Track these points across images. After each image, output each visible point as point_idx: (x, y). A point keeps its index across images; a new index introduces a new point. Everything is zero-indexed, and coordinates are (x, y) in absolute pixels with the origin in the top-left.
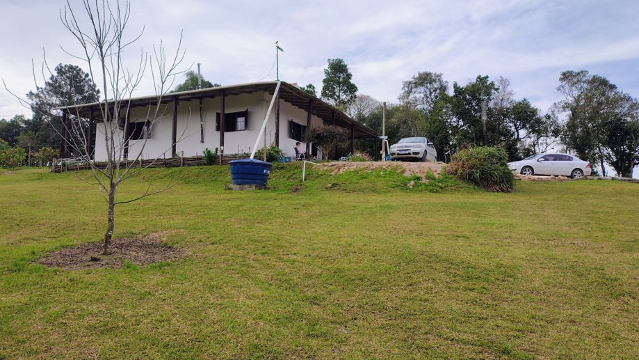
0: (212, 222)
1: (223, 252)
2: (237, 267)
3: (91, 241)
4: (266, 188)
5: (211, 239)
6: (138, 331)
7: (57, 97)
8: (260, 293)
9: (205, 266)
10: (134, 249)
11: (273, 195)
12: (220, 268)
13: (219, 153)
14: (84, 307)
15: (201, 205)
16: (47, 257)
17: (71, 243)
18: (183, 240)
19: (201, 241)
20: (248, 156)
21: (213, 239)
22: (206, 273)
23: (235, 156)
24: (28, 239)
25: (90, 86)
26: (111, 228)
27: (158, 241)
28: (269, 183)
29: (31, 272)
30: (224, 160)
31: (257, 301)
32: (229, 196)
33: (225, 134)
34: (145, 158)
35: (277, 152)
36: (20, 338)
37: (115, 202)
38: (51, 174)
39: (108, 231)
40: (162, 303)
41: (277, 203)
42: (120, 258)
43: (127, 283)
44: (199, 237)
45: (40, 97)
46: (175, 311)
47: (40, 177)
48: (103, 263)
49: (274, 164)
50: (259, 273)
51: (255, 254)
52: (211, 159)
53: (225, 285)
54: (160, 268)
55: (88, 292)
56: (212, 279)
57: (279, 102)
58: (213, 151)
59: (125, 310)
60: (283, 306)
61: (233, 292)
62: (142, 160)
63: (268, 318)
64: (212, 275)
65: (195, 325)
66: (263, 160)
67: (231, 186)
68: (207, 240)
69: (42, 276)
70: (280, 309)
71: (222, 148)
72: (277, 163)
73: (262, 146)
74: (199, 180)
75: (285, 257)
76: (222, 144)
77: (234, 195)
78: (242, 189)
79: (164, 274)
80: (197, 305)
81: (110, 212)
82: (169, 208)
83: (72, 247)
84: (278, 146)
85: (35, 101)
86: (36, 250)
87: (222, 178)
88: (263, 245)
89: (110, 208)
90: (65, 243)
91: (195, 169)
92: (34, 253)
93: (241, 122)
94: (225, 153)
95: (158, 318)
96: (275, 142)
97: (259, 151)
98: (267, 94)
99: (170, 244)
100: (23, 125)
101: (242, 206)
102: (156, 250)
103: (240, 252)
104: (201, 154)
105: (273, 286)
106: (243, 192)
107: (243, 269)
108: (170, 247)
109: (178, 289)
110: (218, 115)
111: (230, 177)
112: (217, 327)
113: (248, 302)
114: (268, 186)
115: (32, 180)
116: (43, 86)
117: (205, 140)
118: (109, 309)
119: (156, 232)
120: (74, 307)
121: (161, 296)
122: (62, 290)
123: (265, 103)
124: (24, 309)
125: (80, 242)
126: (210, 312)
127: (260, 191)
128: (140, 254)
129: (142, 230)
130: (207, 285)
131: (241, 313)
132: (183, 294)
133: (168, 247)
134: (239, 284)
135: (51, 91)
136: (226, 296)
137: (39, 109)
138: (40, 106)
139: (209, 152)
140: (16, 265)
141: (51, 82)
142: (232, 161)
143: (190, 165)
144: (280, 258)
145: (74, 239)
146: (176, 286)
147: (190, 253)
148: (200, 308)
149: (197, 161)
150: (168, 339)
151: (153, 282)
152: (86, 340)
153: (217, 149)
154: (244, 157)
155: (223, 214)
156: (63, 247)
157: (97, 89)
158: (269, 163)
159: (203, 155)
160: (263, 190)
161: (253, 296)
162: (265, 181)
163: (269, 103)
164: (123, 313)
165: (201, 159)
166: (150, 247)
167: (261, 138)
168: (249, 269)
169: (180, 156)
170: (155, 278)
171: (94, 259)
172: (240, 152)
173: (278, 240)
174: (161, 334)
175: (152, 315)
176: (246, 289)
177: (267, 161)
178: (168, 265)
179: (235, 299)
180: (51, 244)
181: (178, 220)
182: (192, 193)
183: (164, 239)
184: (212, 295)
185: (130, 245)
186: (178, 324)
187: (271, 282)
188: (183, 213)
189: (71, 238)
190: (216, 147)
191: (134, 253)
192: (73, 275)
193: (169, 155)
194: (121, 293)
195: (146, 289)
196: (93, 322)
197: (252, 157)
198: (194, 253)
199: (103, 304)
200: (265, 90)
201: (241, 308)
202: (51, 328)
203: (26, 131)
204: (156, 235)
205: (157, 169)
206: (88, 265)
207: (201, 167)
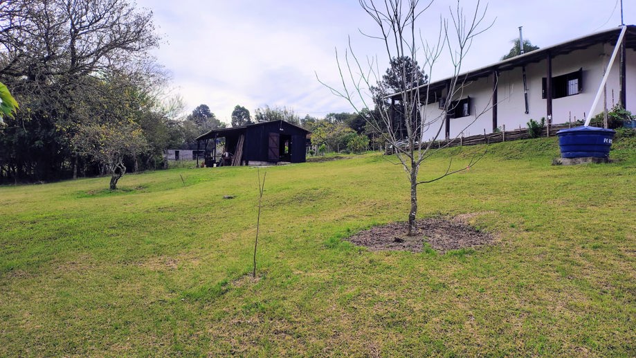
0: (530, 203)
1: (539, 242)
2: (557, 262)
3: (401, 220)
4: (607, 161)
5: (526, 224)
6: (424, 331)
7: (392, 88)
8: (587, 303)
9: (514, 258)
10: (439, 231)
11: (618, 169)
12: (533, 262)
13: (546, 124)
14: (376, 293)
15: (520, 184)
16: (359, 235)
17: (382, 222)
18: (492, 225)
19: (513, 227)
20: (582, 123)
21: (528, 224)
22: (515, 267)
23: (566, 125)
24: (350, 216)
25: (419, 73)
26: (414, 209)
27: (466, 223)
28: (612, 155)
29: (341, 249)
30: (553, 131)
31: (581, 315)
32: (557, 172)
33: (554, 101)
34: (466, 136)
35: (624, 115)
36: (317, 317)
37: (417, 182)
38: (384, 157)
39: (412, 212)
40: (457, 299)
41: (622, 180)
42: (422, 240)
43: (422, 270)
44: (512, 221)
45: (379, 90)
46: (470, 312)
47: (376, 160)
48: (405, 244)
49: (619, 131)
50: (588, 275)
51: (583, 247)
52: (537, 131)
53: (537, 285)
54: (461, 256)
55: (383, 276)
56: (521, 276)
57: (624, 53)
58: (539, 122)
59: (415, 302)
60: (623, 328)
61: (547, 296)
62: (463, 138)
63: (596, 343)
64: (522, 271)
65: (491, 335)
66: (603, 126)
67: (561, 160)
68: (521, 225)
69: (349, 254)
70: (617, 333)
71: (550, 117)
72: (623, 129)
73: (602, 110)
74: (524, 154)
75: (628, 254)
76: (550, 112)
77: (563, 171)
78: (574, 163)
79: (465, 264)
80: (497, 309)
81: (412, 192)
82: (484, 187)
83: (383, 226)
84: (625, 108)
85: (376, 93)
86: (351, 229)
87: (550, 152)
88: (596, 235)
89: (412, 188)
90: (378, 221)
91: (518, 144)
92: (349, 231)
93: (573, 85)
94: (554, 123)
95: (449, 317)
96: (620, 104)
97: (597, 116)
98: (607, 46)
99: (478, 228)
100: (368, 116)
101: (571, 184)
102: (463, 234)
103: (563, 243)
104: (525, 126)
105: (609, 295)
106: (575, 167)
107: (566, 266)
108: (478, 231)
109: (477, 285)
110: (544, 80)
111: (559, 150)
112: (519, 343)
113: (567, 314)
114: (610, 158)
115: (368, 162)
116: (381, 79)
117: (530, 111)
118: (398, 299)
119: (464, 213)
120: (367, 292)
121: (456, 291)
122: (360, 271)
123: (605, 57)
124: (326, 287)
125: (391, 221)
126: (514, 320)
127: (599, 165)
128: (444, 238)
129: (451, 211)
130: (514, 283)
131: (555, 328)
132: (482, 291)
133: (475, 231)
134: (556, 286)
135: (387, 83)
136: (537, 301)
137: (378, 101)
138: (379, 97)
139: (534, 123)
140: (332, 241)
141: (387, 74)
142: (560, 131)
143: (512, 139)
144: (621, 256)
145: (386, 218)
146: (477, 280)
147: (500, 241)
148: (501, 314)
149: (520, 135)
150: (456, 348)
151: (451, 272)
152: (372, 331)
153: (543, 120)
154: (577, 125)
155: (545, 193)
156: (374, 225)
157: (425, 75)
158: (611, 130)
159: (527, 127)
160: (603, 164)
161: (576, 306)
162: (607, 152)
163: (610, 56)
164: (412, 306)
165: (524, 132)
166: (455, 230)
167: (600, 100)
168: (573, 267)
169: (502, 130)
170: (452, 268)
171: (398, 240)
172: (573, 121)
173: (620, 230)
174: (449, 339)
175: (444, 313)
176: (566, 295)
177: (609, 127)
178: (471, 252)
179: (549, 307)
180: (365, 222)
181: (492, 200)
182: (513, 169)
183: (471, 222)
184: (518, 297)
185: (436, 226)
186: (470, 330)
187: (605, 288)
188: (498, 192)
189: (384, 217)
190: (542, 117)
191: (438, 236)
192: (374, 256)
193: (490, 131)
194: (414, 282)
195: (440, 280)
196: (381, 312)
197: (586, 124)
198: (504, 240)
199: (395, 293)
200: (605, 41)
201: (555, 321)
202: (343, 311)
203: (370, 120)
204: (464, 216)
205: (478, 146)
206: (391, 246)
207: (525, 141)
